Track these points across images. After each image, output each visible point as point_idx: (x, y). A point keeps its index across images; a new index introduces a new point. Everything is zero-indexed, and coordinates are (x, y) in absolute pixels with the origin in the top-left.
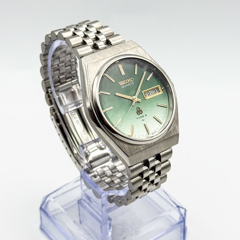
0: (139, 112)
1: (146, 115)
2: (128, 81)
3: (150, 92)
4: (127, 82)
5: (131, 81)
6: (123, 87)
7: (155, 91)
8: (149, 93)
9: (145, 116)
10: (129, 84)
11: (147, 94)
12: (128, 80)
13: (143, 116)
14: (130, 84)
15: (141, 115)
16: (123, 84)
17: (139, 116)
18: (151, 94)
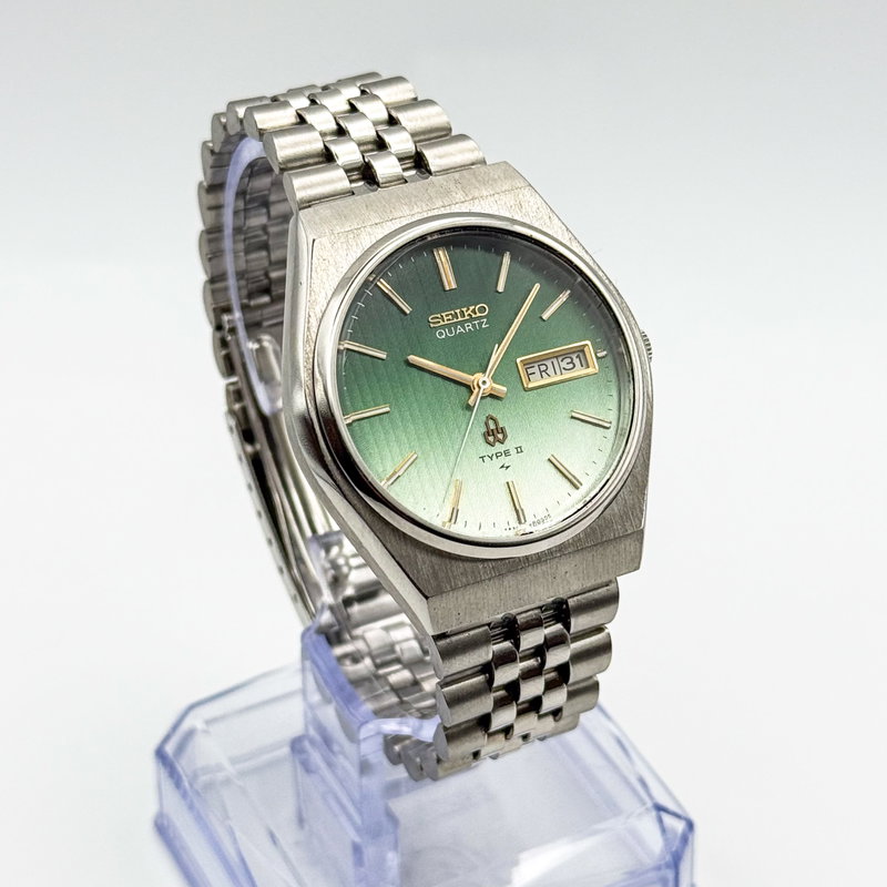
0: (494, 434)
1: (519, 450)
2: (466, 314)
3: (549, 363)
4: (460, 319)
5: (479, 315)
6: (441, 334)
7: (572, 362)
8: (543, 368)
9: (513, 452)
10: (469, 327)
11: (536, 369)
12: (464, 310)
13: (507, 453)
14: (474, 326)
15: (499, 447)
16: (442, 323)
17: (492, 450)
18: (550, 371)
